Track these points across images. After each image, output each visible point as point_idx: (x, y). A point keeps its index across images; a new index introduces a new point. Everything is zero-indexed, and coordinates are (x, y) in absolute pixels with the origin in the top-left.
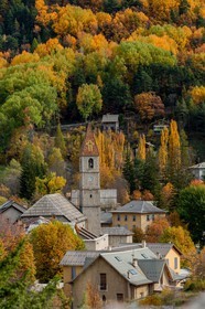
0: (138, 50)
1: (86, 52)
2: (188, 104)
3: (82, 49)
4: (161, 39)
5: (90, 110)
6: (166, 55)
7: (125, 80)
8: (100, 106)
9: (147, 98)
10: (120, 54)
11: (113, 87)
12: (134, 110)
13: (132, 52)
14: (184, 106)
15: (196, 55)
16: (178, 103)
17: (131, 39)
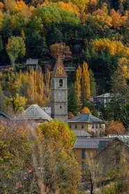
0: (52, 12)
1: (11, 14)
2: (90, 52)
3: (8, 11)
4: (67, 5)
5: (17, 55)
6: (72, 16)
7: (42, 34)
8: (24, 52)
9: (59, 47)
10: (38, 15)
11: (34, 39)
12: (49, 56)
13: (47, 14)
14: (88, 53)
15: (94, 17)
16: (83, 51)
17: (44, 4)
